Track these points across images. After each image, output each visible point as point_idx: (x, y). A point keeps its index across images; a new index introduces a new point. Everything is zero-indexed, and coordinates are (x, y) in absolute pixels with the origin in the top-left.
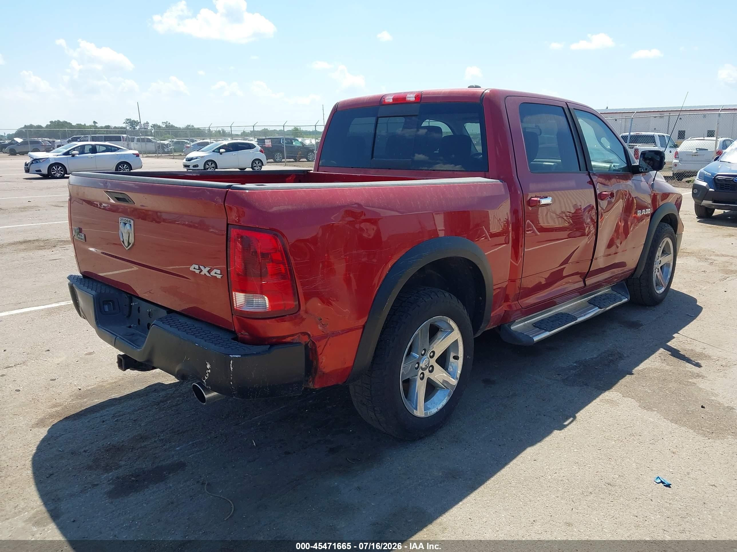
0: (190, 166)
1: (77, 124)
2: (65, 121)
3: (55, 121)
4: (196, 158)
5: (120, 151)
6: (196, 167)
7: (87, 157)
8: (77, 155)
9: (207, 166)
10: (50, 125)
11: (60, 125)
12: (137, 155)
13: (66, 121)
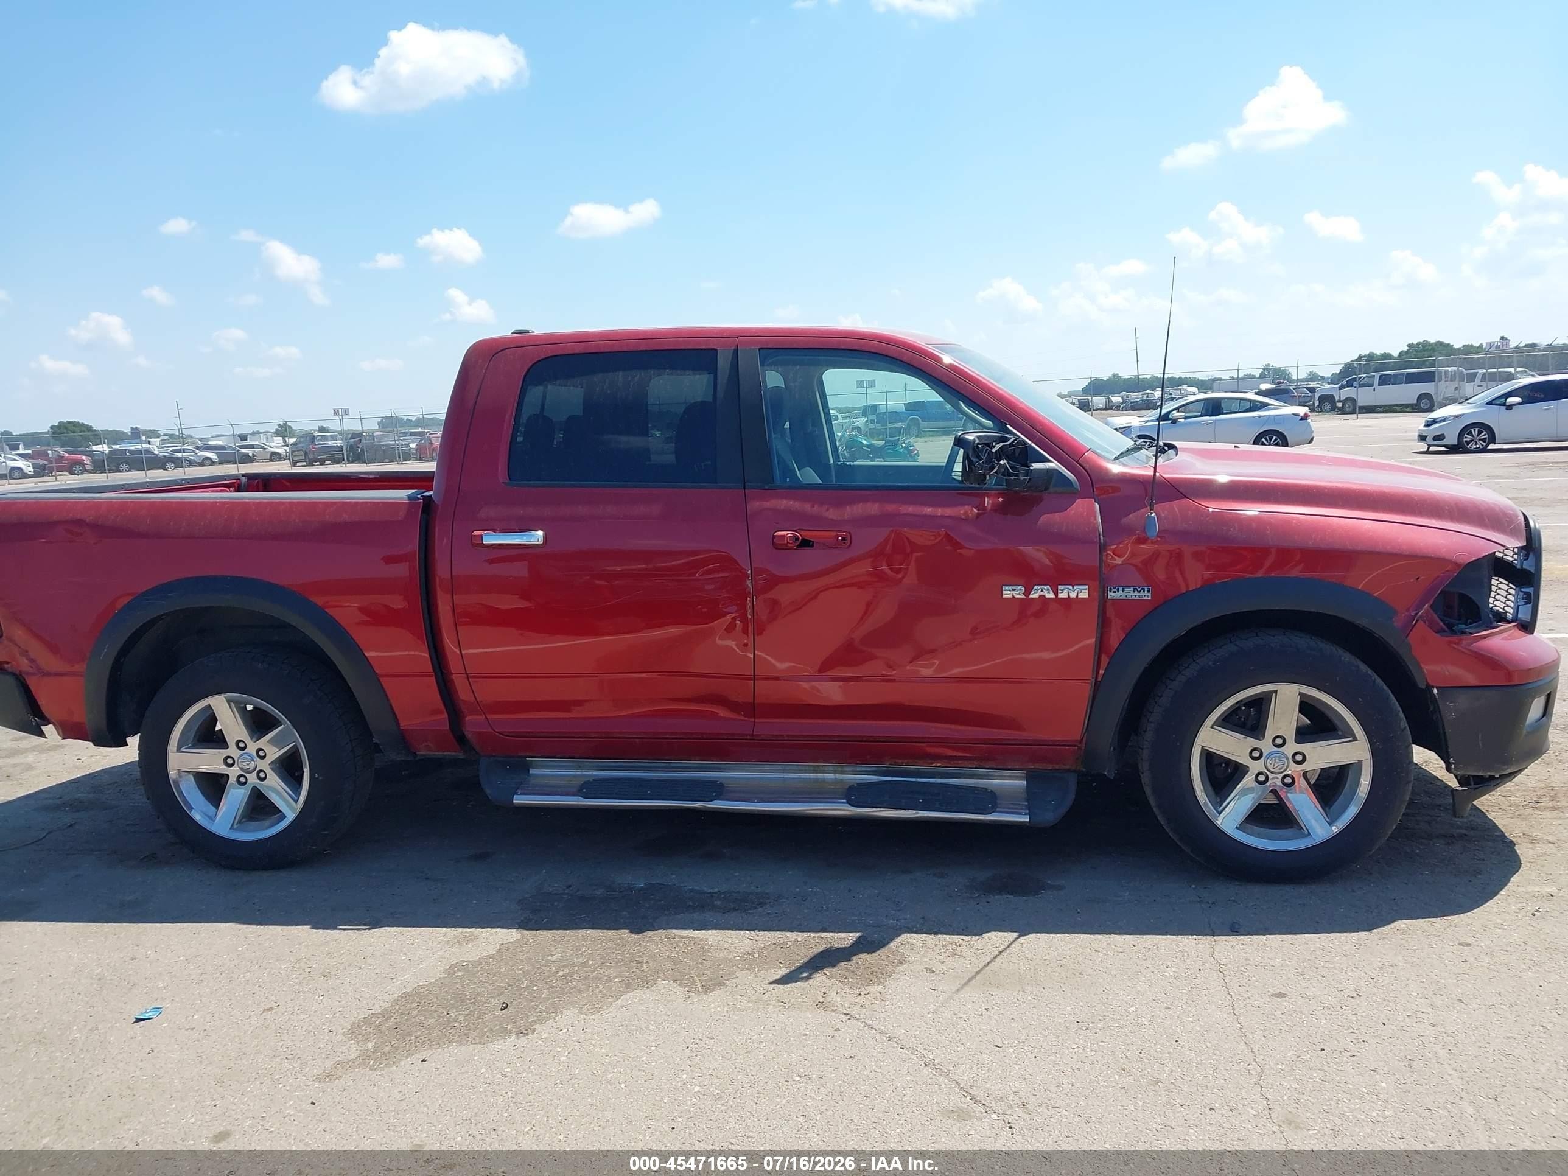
0: (1426, 436)
1: (1464, 346)
2: (1438, 342)
3: (1419, 344)
4: (1444, 420)
5: (1269, 410)
6: (1439, 440)
7: (1200, 422)
8: (1182, 420)
9: (1468, 438)
10: (1407, 352)
11: (1427, 349)
12: (1305, 417)
13: (1441, 340)
